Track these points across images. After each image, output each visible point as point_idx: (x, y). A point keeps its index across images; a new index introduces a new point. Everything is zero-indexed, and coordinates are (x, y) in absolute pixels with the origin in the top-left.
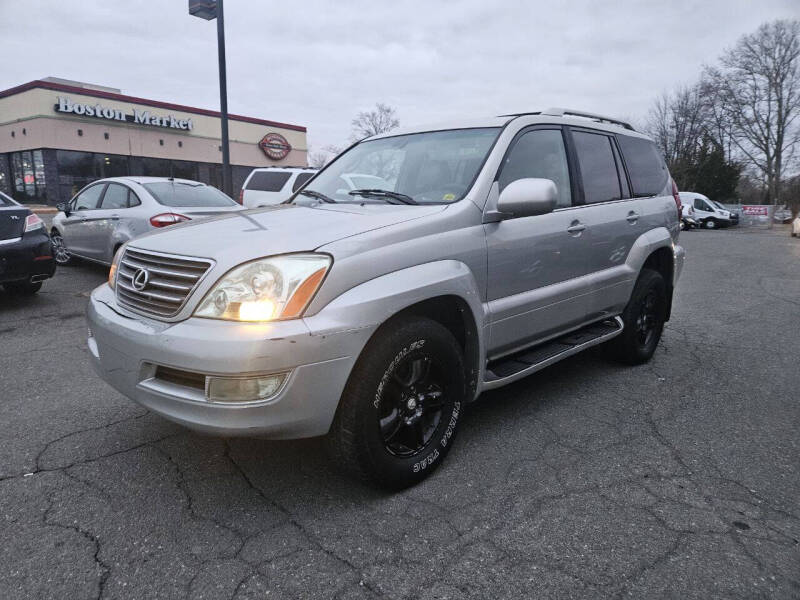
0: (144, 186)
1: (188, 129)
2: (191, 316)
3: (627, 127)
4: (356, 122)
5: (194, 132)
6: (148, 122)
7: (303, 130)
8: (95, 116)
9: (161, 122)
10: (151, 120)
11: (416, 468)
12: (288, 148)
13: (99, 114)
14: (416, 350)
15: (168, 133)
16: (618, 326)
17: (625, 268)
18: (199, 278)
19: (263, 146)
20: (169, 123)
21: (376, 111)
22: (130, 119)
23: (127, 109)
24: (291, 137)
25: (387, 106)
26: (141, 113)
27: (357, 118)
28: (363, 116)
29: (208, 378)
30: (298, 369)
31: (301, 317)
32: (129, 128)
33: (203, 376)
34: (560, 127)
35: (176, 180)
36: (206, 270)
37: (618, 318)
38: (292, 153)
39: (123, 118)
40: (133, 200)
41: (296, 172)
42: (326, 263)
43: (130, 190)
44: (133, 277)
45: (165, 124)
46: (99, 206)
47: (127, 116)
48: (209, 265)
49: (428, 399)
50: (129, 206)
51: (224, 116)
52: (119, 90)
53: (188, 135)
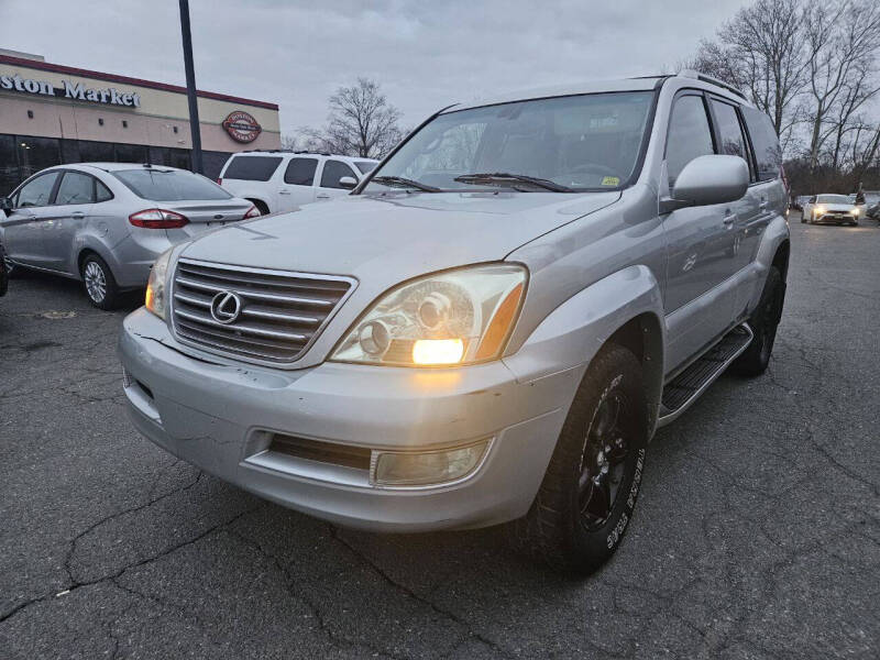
0: (115, 174)
1: (133, 106)
2: (327, 359)
4: (334, 99)
5: (141, 109)
6: (82, 97)
7: (275, 108)
8: (14, 88)
9: (99, 96)
10: (86, 94)
12: (258, 129)
13: (19, 87)
14: (615, 389)
15: (107, 109)
16: (748, 334)
17: (758, 264)
18: (333, 306)
19: (227, 127)
20: (109, 98)
21: (358, 86)
22: (60, 93)
23: (55, 81)
24: (260, 116)
25: (369, 81)
26: (73, 85)
27: (336, 94)
28: (343, 93)
29: (375, 455)
30: (503, 432)
31: (499, 357)
32: (58, 104)
33: (369, 451)
34: (701, 93)
36: (345, 292)
37: (745, 325)
38: (262, 134)
39: (51, 92)
40: (101, 192)
41: (287, 157)
42: (521, 277)
43: (96, 179)
44: (211, 304)
45: (104, 100)
46: (53, 201)
47: (55, 90)
48: (348, 285)
49: (614, 450)
50: (95, 200)
52: (43, 58)
53: (133, 113)
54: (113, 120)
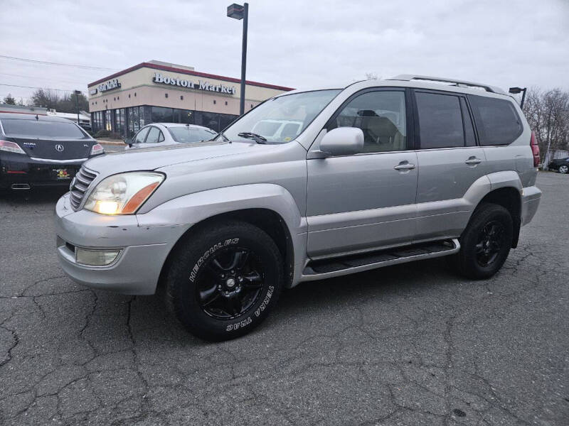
0: (169, 129)
1: (232, 93)
2: (83, 208)
3: (488, 90)
5: (236, 95)
6: (207, 89)
8: (176, 84)
9: (215, 89)
10: (209, 87)
11: (229, 328)
13: (178, 84)
14: (231, 245)
15: (219, 96)
16: (453, 246)
17: (462, 201)
18: (90, 184)
20: (220, 89)
22: (197, 87)
23: (195, 80)
26: (204, 82)
29: (76, 248)
30: (128, 248)
31: (135, 214)
32: (195, 92)
33: (74, 246)
34: (404, 89)
35: (191, 126)
36: (93, 179)
37: (456, 242)
39: (193, 86)
40: (161, 138)
42: (159, 179)
43: (161, 131)
45: (217, 90)
46: (145, 142)
47: (195, 85)
48: (95, 176)
49: (246, 281)
50: (158, 141)
51: (243, 82)
52: (193, 68)
53: (232, 98)
54: (221, 100)
